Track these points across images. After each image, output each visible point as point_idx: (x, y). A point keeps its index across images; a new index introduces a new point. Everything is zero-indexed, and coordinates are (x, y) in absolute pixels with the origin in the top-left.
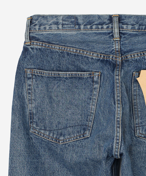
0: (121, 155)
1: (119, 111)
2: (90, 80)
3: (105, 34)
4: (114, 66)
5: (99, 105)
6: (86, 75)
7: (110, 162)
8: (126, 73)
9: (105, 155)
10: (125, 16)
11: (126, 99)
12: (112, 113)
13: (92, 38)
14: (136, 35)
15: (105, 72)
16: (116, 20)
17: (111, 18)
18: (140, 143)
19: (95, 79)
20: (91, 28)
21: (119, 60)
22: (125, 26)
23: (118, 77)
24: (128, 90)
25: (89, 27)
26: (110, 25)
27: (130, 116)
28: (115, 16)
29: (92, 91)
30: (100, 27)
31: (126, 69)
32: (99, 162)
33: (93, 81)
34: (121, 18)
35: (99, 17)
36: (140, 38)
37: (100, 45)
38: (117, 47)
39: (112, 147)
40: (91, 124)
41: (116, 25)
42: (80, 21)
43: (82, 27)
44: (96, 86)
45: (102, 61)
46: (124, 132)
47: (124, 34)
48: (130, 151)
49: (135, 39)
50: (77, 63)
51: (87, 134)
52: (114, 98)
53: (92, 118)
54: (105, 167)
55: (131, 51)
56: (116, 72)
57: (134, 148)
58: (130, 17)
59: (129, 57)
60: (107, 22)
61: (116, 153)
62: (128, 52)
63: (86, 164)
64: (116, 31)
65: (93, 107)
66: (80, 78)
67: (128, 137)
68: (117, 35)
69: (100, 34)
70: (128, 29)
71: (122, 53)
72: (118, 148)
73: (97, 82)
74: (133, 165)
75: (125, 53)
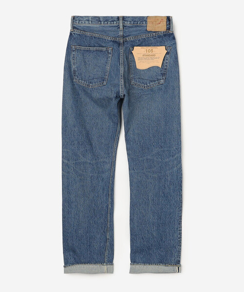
0: (124, 96)
1: (122, 69)
2: (106, 52)
3: (115, 26)
4: (119, 44)
5: (111, 66)
6: (104, 49)
8: (126, 48)
9: (115, 95)
10: (126, 17)
11: (126, 63)
12: (118, 70)
13: (107, 29)
14: (132, 27)
15: (115, 48)
16: (121, 19)
17: (118, 18)
18: (133, 88)
19: (109, 51)
20: (107, 23)
21: (122, 41)
22: (126, 22)
23: (122, 50)
24: (127, 58)
25: (106, 23)
26: (118, 22)
27: (128, 73)
28: (121, 17)
29: (107, 59)
30: (112, 23)
31: (126, 45)
32: (111, 99)
33: (108, 53)
34: (124, 18)
35: (112, 17)
36: (134, 29)
37: (112, 33)
38: (121, 33)
39: (119, 90)
40: (107, 77)
41: (121, 22)
42: (101, 20)
43: (102, 23)
44: (110, 55)
45: (113, 41)
46: (125, 82)
47: (125, 26)
48: (129, 94)
49: (132, 29)
50: (100, 42)
52: (119, 62)
53: (107, 74)
54: (115, 102)
55: (129, 36)
56: (120, 48)
57: (130, 91)
58: (129, 17)
59: (128, 39)
60: (116, 20)
61: (121, 94)
62: (127, 36)
63: (104, 99)
64: (121, 25)
65: (108, 68)
66: (101, 51)
67: (127, 85)
68: (121, 27)
69: (112, 26)
70: (128, 24)
71: (123, 37)
72: (122, 92)
73: (110, 53)
74: (129, 101)
75: (125, 37)
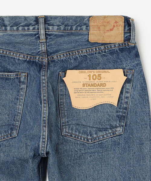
7: (37, 161)
51: (15, 133)
